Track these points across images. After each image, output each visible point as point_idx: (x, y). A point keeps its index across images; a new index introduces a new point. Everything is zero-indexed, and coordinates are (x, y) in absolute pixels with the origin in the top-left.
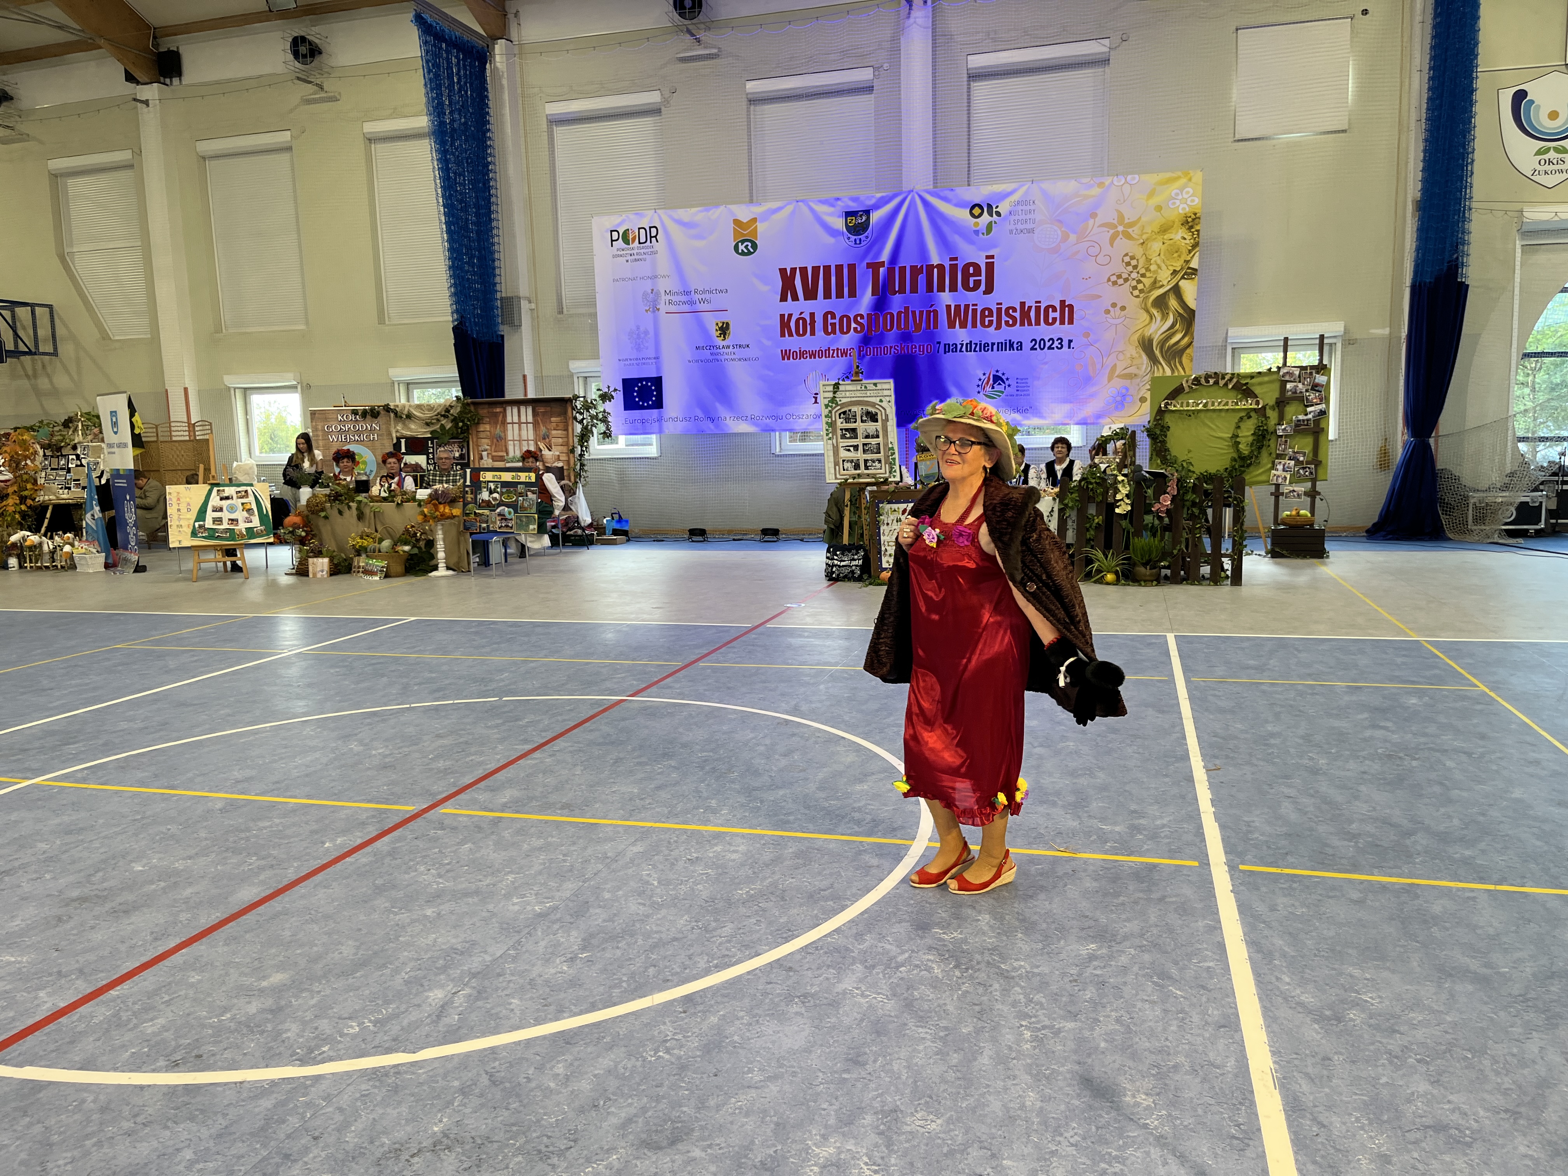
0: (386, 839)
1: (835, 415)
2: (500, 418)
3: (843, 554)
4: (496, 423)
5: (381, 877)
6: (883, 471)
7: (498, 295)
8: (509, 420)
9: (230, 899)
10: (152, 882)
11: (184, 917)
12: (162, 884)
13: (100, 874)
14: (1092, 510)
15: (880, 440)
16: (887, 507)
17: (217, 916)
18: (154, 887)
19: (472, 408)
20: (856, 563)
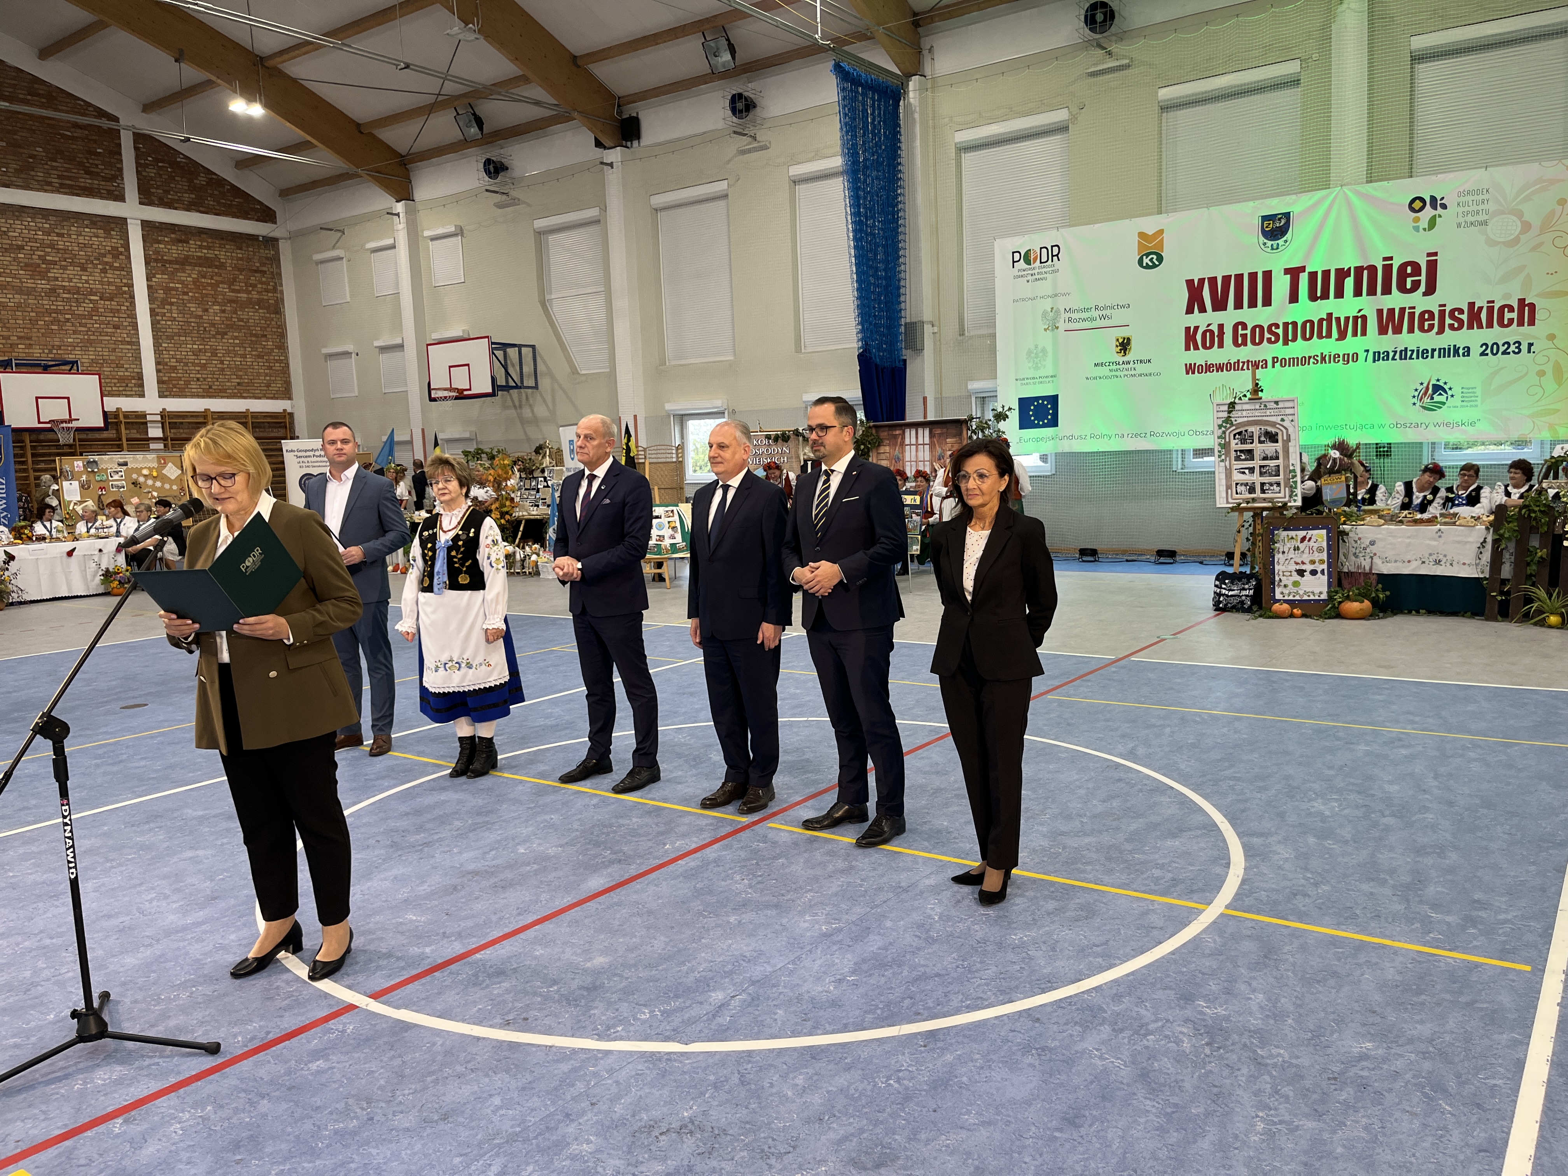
0: (715, 846)
1: (1229, 436)
2: (899, 440)
3: (1232, 583)
4: (895, 445)
5: (702, 881)
6: (1282, 495)
7: (903, 321)
8: (907, 442)
9: (581, 887)
10: (528, 864)
11: (544, 897)
12: (535, 867)
13: (493, 852)
14: (1535, 542)
15: (1280, 462)
16: (1283, 534)
17: (568, 900)
18: (528, 868)
19: (874, 431)
20: (1247, 592)
